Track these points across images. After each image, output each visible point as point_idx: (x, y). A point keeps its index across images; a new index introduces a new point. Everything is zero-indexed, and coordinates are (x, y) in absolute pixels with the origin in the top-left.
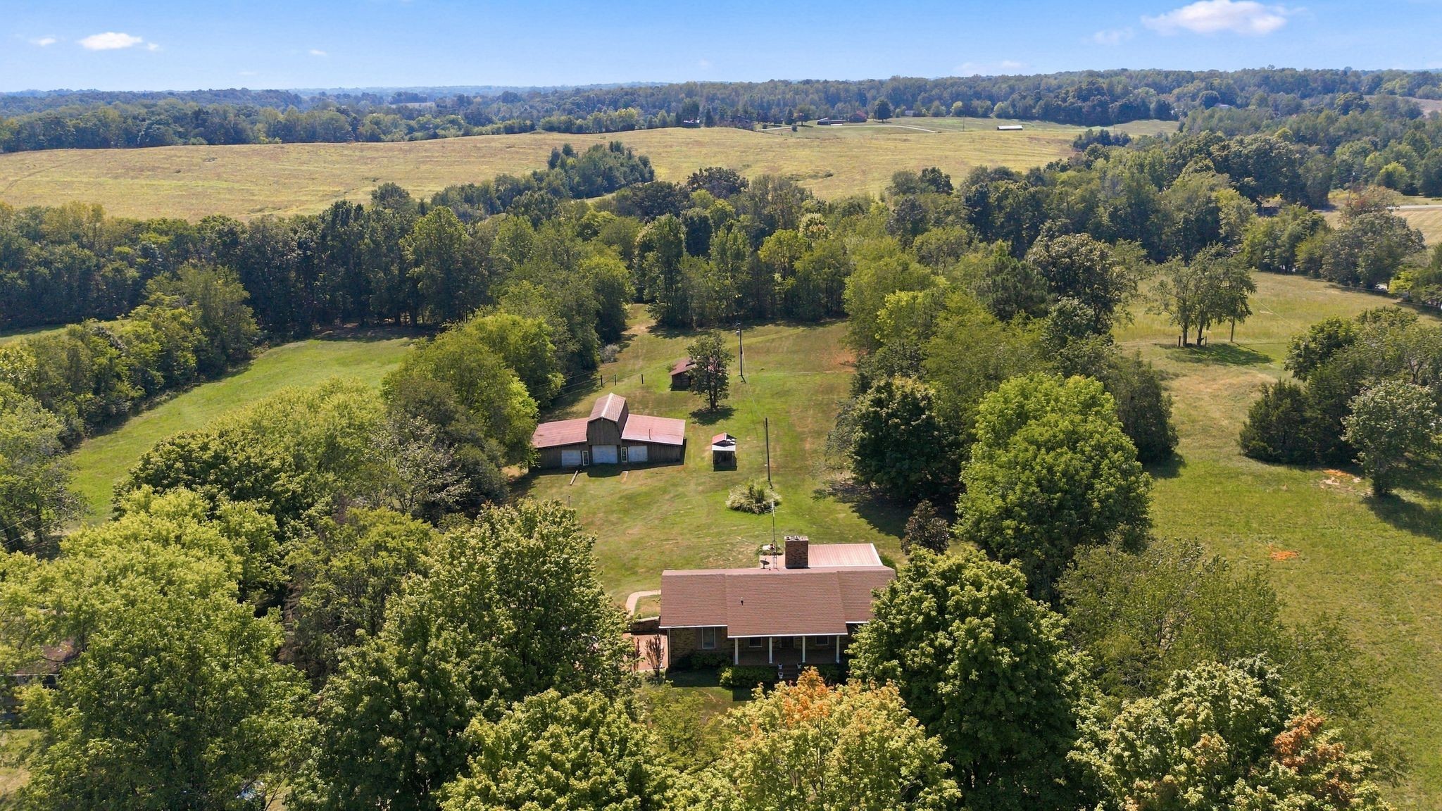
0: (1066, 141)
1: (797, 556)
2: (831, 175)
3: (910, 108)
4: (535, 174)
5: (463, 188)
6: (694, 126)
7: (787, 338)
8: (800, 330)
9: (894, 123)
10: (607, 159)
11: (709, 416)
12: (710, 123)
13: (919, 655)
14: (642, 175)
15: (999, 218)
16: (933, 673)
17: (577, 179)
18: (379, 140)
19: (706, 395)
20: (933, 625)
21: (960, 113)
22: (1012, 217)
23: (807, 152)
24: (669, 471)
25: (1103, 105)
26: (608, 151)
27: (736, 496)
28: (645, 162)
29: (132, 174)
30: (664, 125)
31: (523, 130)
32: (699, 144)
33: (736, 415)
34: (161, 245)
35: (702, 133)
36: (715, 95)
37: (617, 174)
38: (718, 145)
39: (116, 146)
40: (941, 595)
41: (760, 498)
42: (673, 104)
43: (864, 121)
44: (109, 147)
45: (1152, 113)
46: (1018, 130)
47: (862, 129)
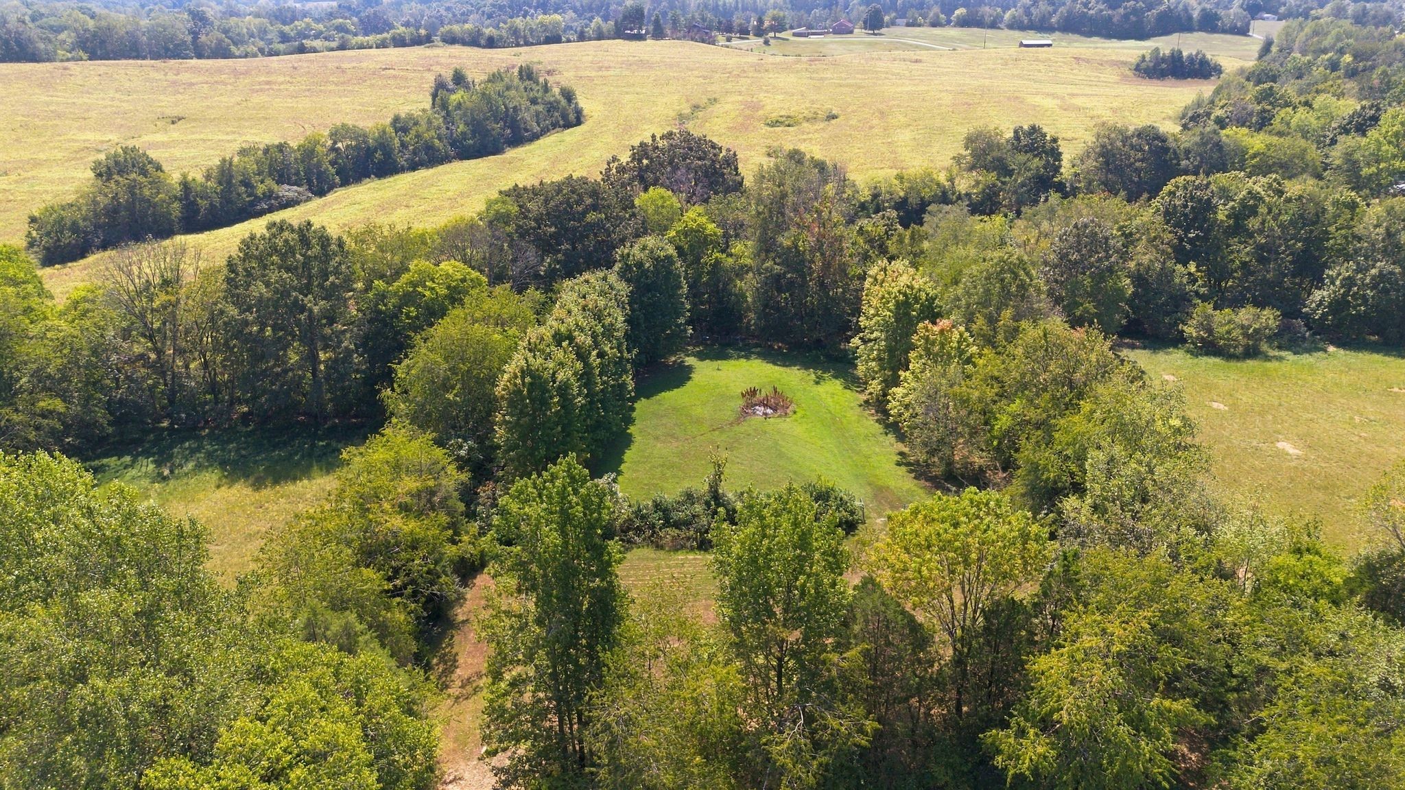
2: (834, 117)
3: (903, 16)
4: (396, 119)
6: (640, 37)
9: (889, 34)
10: (513, 93)
12: (658, 34)
14: (564, 116)
17: (462, 128)
18: (227, 55)
21: (964, 23)
23: (792, 78)
26: (516, 81)
28: (568, 95)
30: (600, 36)
31: (417, 41)
32: (643, 64)
35: (649, 49)
37: (527, 116)
38: (671, 66)
42: (613, 7)
43: (851, 32)
45: (1195, 24)
46: (1049, 45)
47: (852, 43)
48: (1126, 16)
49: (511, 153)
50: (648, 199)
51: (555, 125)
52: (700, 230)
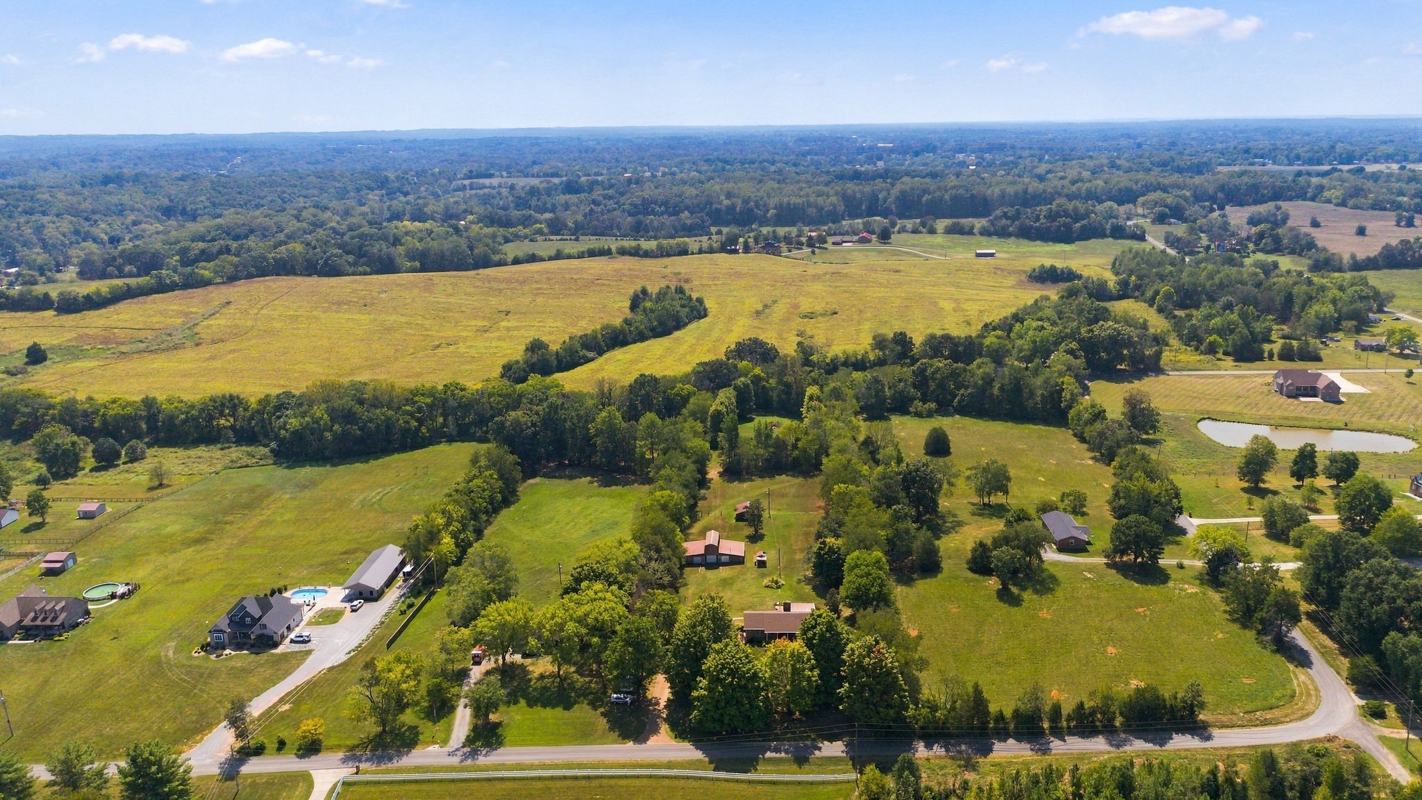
0: (1025, 272)
1: (787, 607)
2: (835, 313)
5: (581, 337)
6: (735, 252)
7: (793, 485)
8: (800, 480)
9: (893, 243)
11: (755, 538)
12: (747, 249)
13: (810, 634)
14: (699, 312)
15: (932, 386)
16: (813, 638)
19: (753, 529)
20: (814, 627)
21: (950, 231)
22: (942, 386)
23: (821, 285)
24: (738, 567)
25: (1068, 227)
26: (675, 295)
27: (766, 581)
28: (700, 301)
29: (334, 307)
30: (712, 252)
31: (602, 253)
32: (738, 274)
33: (766, 538)
34: (427, 405)
35: (742, 260)
36: (749, 198)
37: (682, 314)
38: (753, 276)
39: (301, 275)
40: (816, 620)
41: (776, 582)
43: (870, 242)
44: (295, 274)
45: (1108, 232)
46: (992, 255)
47: (867, 250)
48: (1059, 227)
49: (677, 334)
50: (743, 364)
51: (695, 318)
52: (759, 375)
